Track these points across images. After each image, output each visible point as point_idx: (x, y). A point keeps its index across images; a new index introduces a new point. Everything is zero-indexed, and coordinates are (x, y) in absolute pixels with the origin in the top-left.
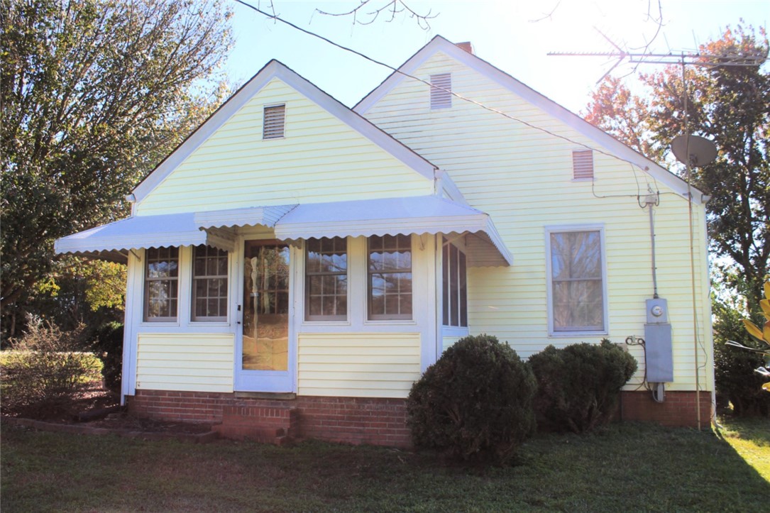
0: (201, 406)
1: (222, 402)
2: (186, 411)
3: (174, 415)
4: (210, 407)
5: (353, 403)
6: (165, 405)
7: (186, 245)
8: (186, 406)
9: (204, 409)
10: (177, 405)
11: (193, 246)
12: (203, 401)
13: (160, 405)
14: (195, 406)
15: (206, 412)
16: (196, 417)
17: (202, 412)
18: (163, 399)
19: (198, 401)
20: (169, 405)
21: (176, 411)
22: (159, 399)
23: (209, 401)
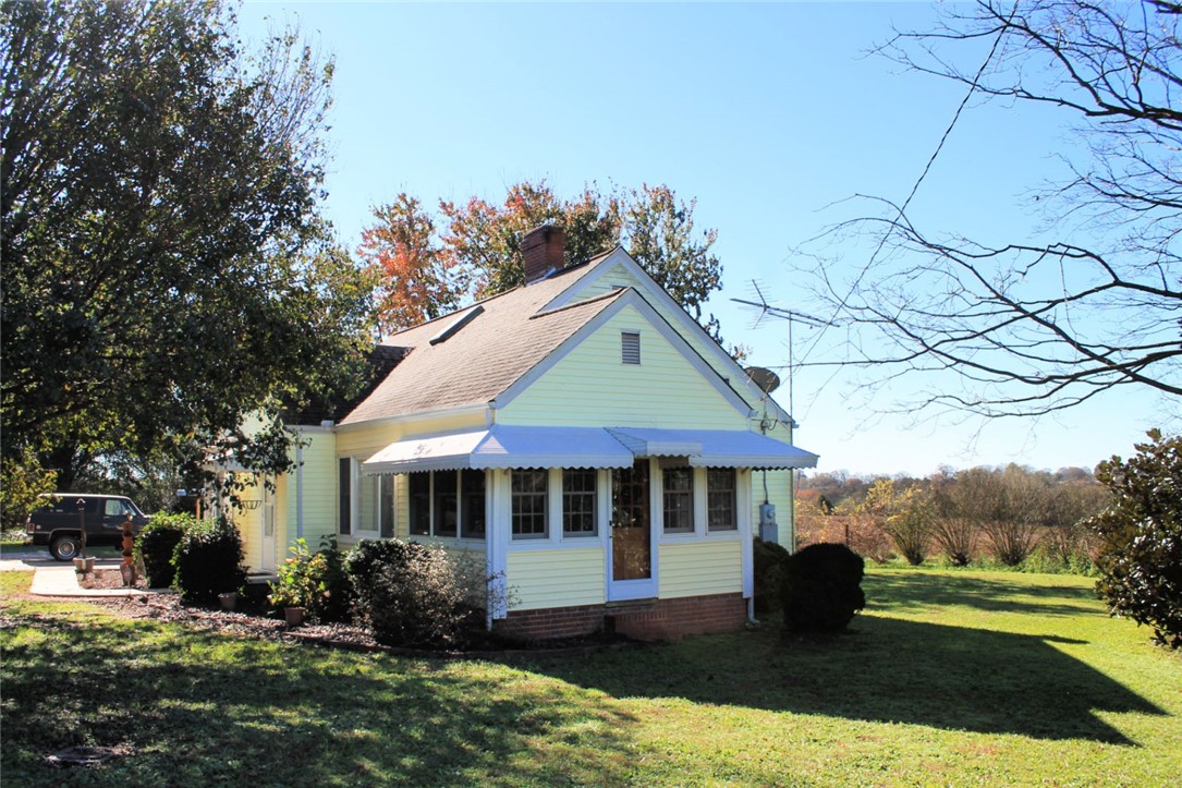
0: (572, 620)
1: (591, 613)
2: (556, 627)
3: (543, 632)
4: (580, 620)
5: (696, 601)
6: (535, 624)
7: (557, 467)
8: (558, 622)
9: (574, 623)
10: (548, 623)
11: (563, 469)
12: (574, 615)
13: (529, 624)
14: (566, 621)
15: (578, 625)
16: (567, 632)
17: (572, 626)
18: (532, 618)
19: (568, 615)
20: (539, 623)
21: (546, 628)
22: (528, 619)
23: (579, 615)
